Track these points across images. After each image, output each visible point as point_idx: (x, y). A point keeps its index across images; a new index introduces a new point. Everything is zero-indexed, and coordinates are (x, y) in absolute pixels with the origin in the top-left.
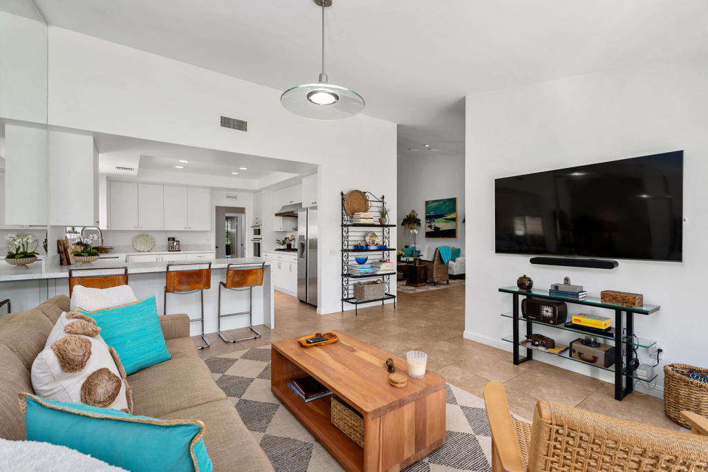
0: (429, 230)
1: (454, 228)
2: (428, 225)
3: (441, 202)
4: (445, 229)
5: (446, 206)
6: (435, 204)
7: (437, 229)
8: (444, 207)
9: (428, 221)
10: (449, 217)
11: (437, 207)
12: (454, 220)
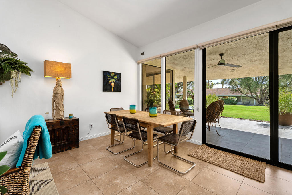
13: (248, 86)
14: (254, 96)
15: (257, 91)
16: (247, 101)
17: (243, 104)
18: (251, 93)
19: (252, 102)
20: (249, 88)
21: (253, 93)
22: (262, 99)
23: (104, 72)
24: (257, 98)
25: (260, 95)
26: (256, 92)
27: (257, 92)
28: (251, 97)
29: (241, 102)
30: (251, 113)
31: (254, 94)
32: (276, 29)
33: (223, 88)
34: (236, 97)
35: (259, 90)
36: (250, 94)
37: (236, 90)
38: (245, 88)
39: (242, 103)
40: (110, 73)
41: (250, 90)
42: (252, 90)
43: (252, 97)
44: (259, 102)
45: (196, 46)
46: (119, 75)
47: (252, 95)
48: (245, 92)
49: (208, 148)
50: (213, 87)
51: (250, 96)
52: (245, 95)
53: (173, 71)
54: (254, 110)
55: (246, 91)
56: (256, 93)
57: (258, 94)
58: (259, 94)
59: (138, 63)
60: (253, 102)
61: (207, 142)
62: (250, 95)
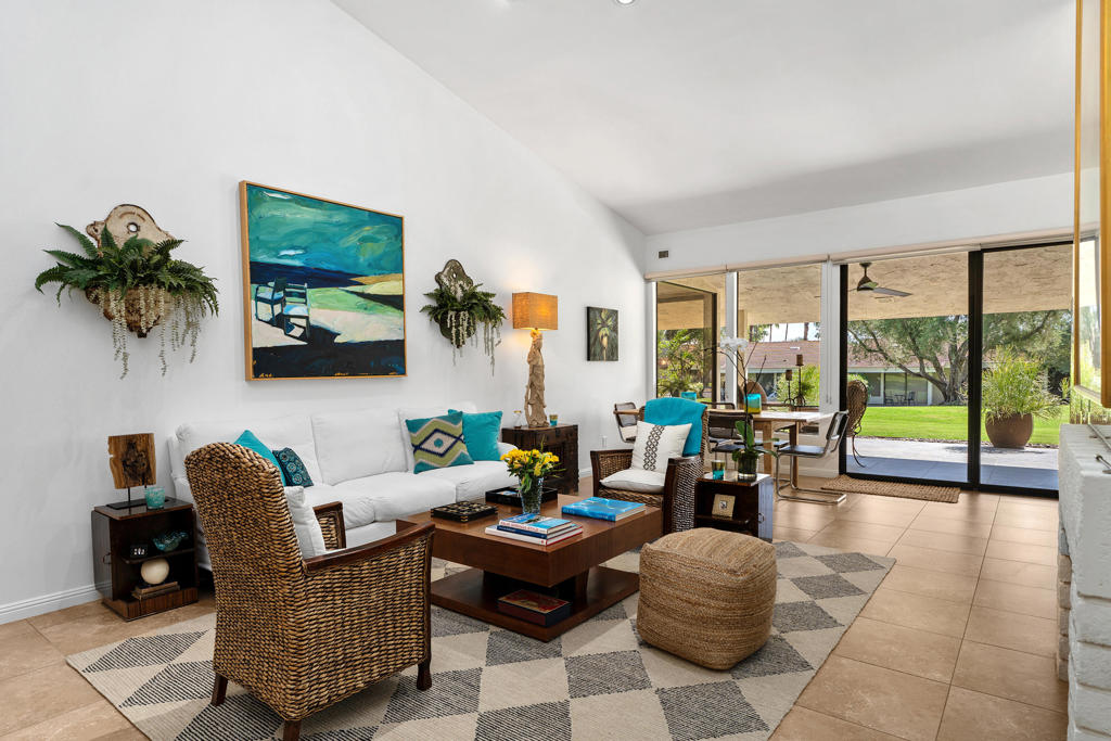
0: (276, 338)
1: (394, 337)
2: (265, 311)
3: (340, 217)
4: (358, 338)
5: (364, 240)
6: (307, 215)
7: (318, 337)
8: (353, 240)
9: (266, 292)
10: (374, 289)
11: (318, 233)
12: (396, 302)
13: (911, 334)
14: (931, 370)
15: (939, 351)
16: (903, 392)
17: (888, 402)
18: (921, 359)
19: (919, 396)
20: (913, 340)
21: (925, 361)
22: (953, 381)
23: (589, 309)
24: (938, 379)
25: (949, 367)
26: (938, 354)
27: (940, 358)
28: (918, 375)
29: (882, 394)
30: (921, 425)
31: (930, 364)
32: (979, 248)
33: (805, 339)
34: (864, 375)
35: (946, 347)
36: (917, 363)
37: (870, 351)
38: (899, 340)
39: (885, 400)
40: (601, 310)
41: (916, 349)
42: (922, 350)
43: (922, 375)
44: (944, 393)
45: (826, 257)
46: (614, 313)
47: (922, 368)
48: (899, 355)
49: (851, 480)
50: (765, 333)
51: (917, 371)
52: (901, 366)
53: (715, 296)
54: (931, 416)
55: (903, 352)
56: (936, 359)
57: (942, 364)
58: (945, 364)
59: (648, 281)
60: (924, 393)
61: (848, 471)
62: (915, 367)
